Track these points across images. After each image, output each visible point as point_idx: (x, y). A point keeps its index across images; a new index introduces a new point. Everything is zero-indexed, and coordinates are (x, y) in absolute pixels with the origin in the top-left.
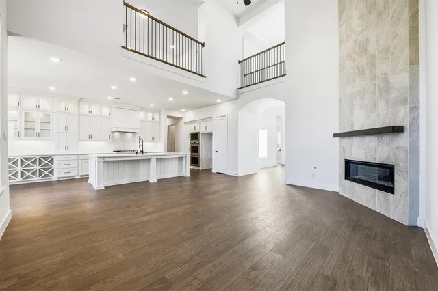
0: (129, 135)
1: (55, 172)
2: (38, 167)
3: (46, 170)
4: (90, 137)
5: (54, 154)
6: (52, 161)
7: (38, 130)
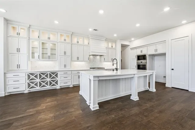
0: (98, 57)
1: (59, 83)
2: (49, 79)
3: (53, 81)
4: (78, 58)
5: (58, 70)
6: (57, 75)
7: (49, 54)
